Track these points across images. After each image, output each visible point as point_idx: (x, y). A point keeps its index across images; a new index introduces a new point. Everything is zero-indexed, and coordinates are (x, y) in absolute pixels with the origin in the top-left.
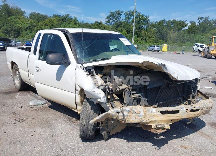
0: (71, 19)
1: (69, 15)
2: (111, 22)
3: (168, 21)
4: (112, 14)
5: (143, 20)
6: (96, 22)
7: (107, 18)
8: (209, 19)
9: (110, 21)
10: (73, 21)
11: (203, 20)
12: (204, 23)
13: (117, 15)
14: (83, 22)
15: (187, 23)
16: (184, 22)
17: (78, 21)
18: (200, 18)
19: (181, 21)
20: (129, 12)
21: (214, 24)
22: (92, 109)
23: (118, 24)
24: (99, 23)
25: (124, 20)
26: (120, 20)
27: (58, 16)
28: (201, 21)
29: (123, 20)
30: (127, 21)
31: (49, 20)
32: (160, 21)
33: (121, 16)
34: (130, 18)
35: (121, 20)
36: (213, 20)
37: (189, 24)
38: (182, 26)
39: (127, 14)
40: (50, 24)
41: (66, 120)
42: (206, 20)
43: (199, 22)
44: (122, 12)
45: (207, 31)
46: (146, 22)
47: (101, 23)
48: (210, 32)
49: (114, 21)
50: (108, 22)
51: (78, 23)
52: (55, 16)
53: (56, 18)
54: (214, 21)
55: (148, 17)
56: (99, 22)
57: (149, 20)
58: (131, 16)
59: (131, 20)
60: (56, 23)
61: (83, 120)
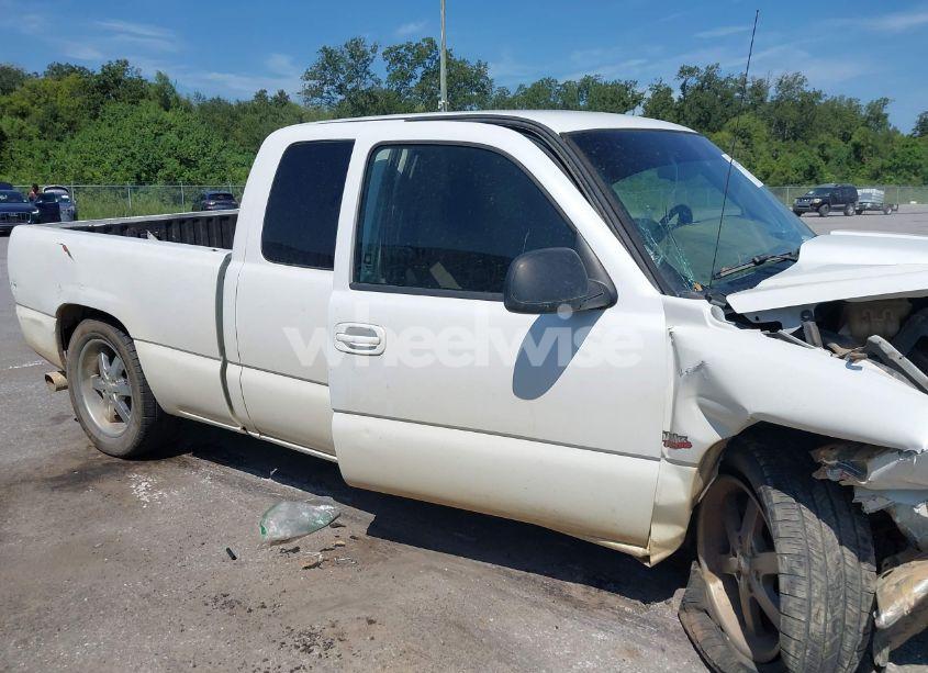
0: (141, 82)
1: (126, 63)
2: (328, 92)
3: (564, 85)
4: (330, 60)
5: (465, 80)
6: (261, 95)
7: (310, 76)
8: (722, 75)
9: (326, 88)
10: (152, 91)
11: (698, 78)
12: (700, 89)
13: (351, 61)
14: (198, 96)
15: (638, 90)
16: (627, 89)
17: (178, 91)
18: (686, 71)
19: (615, 84)
20: (402, 50)
21: (737, 94)
22: (841, 544)
23: (361, 100)
24: (275, 98)
25: (384, 86)
26: (368, 86)
27: (73, 70)
28: (693, 82)
29: (378, 82)
30: (398, 90)
31: (34, 89)
32: (534, 85)
33: (372, 68)
34: (411, 77)
35: (370, 82)
36: (734, 77)
37: (649, 95)
38: (624, 104)
39: (395, 56)
40: (36, 106)
41: (539, 598)
42: (709, 78)
43: (683, 87)
44: (374, 51)
45: (717, 121)
46: (477, 91)
47: (282, 100)
48: (727, 125)
49: (341, 89)
50: (314, 93)
51: (177, 99)
52: (59, 72)
53: (67, 80)
54: (736, 81)
55: (485, 66)
56: (272, 93)
57: (491, 81)
58: (413, 65)
59: (412, 84)
60: (65, 104)
61: (814, 611)
